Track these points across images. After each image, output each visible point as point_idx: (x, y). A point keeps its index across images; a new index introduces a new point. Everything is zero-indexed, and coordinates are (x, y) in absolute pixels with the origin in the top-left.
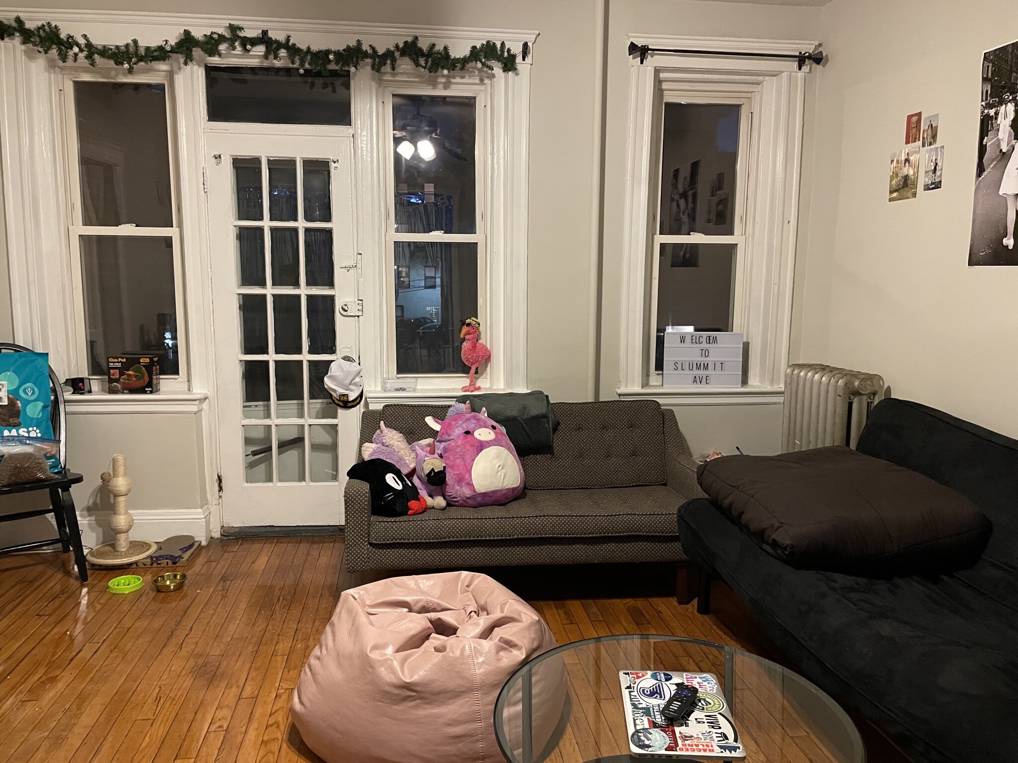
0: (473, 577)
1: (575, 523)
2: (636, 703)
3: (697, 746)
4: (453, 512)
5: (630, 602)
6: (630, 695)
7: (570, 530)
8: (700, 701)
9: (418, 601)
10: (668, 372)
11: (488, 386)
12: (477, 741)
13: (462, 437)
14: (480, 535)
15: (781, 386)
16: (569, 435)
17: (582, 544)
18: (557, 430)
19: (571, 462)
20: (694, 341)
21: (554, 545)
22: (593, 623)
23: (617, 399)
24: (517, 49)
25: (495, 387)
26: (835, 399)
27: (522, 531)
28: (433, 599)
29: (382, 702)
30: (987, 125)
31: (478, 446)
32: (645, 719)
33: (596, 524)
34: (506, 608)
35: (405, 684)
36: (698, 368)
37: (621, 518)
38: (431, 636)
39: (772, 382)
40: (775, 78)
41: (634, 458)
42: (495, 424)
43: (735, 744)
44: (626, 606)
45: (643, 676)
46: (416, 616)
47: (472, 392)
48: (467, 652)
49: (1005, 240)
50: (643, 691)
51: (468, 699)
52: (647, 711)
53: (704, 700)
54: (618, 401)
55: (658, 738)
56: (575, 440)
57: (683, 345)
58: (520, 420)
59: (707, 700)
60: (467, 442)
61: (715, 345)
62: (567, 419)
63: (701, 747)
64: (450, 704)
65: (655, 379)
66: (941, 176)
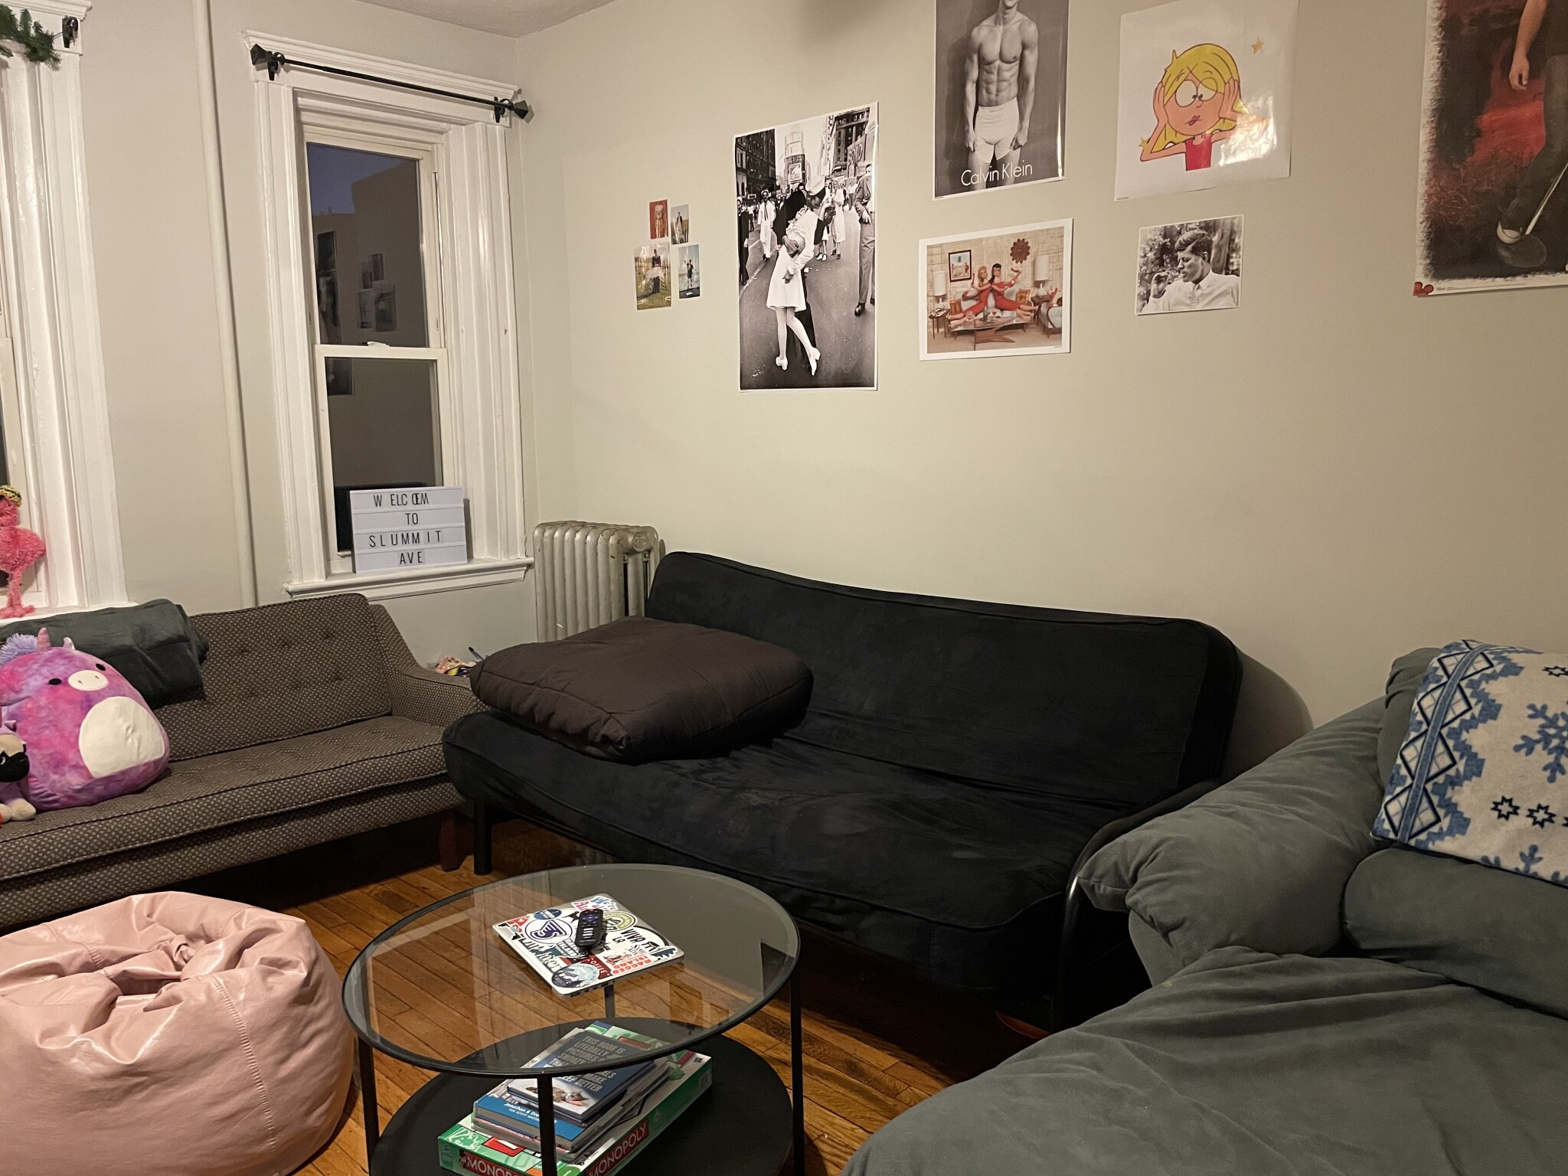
0: (153, 900)
1: (285, 790)
2: (536, 948)
3: (631, 962)
4: (52, 819)
5: (376, 888)
6: (524, 944)
7: (278, 801)
8: (606, 922)
9: (74, 957)
10: (360, 552)
11: (44, 604)
12: (261, 1112)
13: (46, 691)
14: (122, 842)
15: (519, 556)
16: (228, 663)
17: (298, 819)
18: (205, 659)
19: (237, 706)
20: (395, 502)
21: (252, 830)
22: (334, 930)
23: (288, 599)
24: (53, 26)
25: (60, 605)
26: (607, 563)
27: (197, 820)
28: (101, 947)
29: (87, 1109)
30: (746, 225)
31: (82, 702)
32: (557, 959)
33: (320, 784)
34: (244, 923)
35: (125, 1069)
36: (405, 541)
37: (356, 767)
38: (118, 1001)
39: (507, 552)
40: (463, 127)
41: (339, 684)
42: (101, 662)
43: (668, 948)
44: (372, 895)
45: (526, 920)
46: (86, 977)
47: (21, 616)
48: (217, 993)
49: (778, 359)
50: (536, 934)
51: (233, 1059)
52: (554, 952)
53: (610, 919)
54: (290, 602)
55: (584, 971)
56: (238, 670)
57: (379, 509)
58: (140, 651)
59: (614, 918)
60: (58, 698)
61: (426, 506)
62: (221, 639)
63: (635, 962)
64: (206, 1075)
65: (340, 564)
66: (698, 281)
